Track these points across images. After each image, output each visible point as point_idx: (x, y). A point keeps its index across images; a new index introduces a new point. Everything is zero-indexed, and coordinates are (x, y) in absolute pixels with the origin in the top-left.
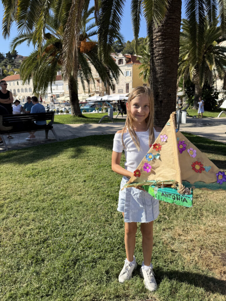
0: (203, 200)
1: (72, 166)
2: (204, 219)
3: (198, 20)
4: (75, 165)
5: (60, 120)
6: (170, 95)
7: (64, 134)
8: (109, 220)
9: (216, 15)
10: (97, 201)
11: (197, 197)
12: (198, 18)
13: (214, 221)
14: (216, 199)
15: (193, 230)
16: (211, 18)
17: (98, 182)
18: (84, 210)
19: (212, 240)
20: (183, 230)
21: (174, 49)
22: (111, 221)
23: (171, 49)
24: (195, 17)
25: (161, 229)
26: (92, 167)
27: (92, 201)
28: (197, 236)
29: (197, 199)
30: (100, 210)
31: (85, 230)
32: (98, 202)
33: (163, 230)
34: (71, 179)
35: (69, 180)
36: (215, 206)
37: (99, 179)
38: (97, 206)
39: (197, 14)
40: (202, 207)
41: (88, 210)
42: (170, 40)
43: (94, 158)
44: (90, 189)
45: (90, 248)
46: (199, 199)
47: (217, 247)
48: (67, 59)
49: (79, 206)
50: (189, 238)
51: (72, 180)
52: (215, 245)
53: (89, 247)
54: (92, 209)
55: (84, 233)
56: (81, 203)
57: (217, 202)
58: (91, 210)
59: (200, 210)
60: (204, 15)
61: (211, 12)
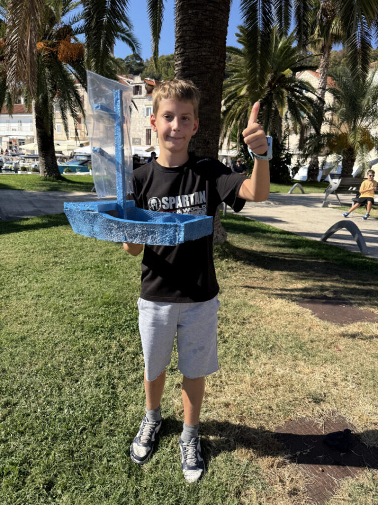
0: (254, 327)
1: (20, 267)
2: (251, 362)
3: (260, 19)
4: (27, 266)
5: (18, 183)
6: (208, 142)
7: (19, 208)
8: (74, 372)
9: (290, 16)
10: (57, 335)
11: (243, 323)
12: (260, 17)
13: (268, 367)
14: (276, 326)
15: (233, 384)
16: (283, 21)
17: (67, 298)
18: (25, 353)
19: (262, 401)
20: (213, 385)
21: (216, 60)
22: (78, 374)
23: (210, 58)
24: (256, 14)
25: (172, 385)
26: (60, 270)
27: (46, 335)
28: (237, 395)
29: (243, 325)
30: (59, 353)
31: (19, 395)
32: (58, 337)
33: (176, 387)
34: (13, 293)
35: (6, 294)
36: (273, 338)
37: (69, 293)
38: (56, 345)
39: (260, 8)
40: (251, 339)
41: (34, 354)
42: (209, 42)
43: (69, 253)
44: (47, 311)
45: (22, 433)
46: (248, 326)
47: (269, 415)
48: (16, 57)
49: (16, 347)
50: (223, 399)
51: (14, 295)
52: (267, 411)
53: (19, 432)
54: (43, 351)
55: (15, 402)
56: (23, 339)
57: (276, 331)
58: (41, 354)
59: (247, 346)
60: (271, 13)
61: (283, 10)
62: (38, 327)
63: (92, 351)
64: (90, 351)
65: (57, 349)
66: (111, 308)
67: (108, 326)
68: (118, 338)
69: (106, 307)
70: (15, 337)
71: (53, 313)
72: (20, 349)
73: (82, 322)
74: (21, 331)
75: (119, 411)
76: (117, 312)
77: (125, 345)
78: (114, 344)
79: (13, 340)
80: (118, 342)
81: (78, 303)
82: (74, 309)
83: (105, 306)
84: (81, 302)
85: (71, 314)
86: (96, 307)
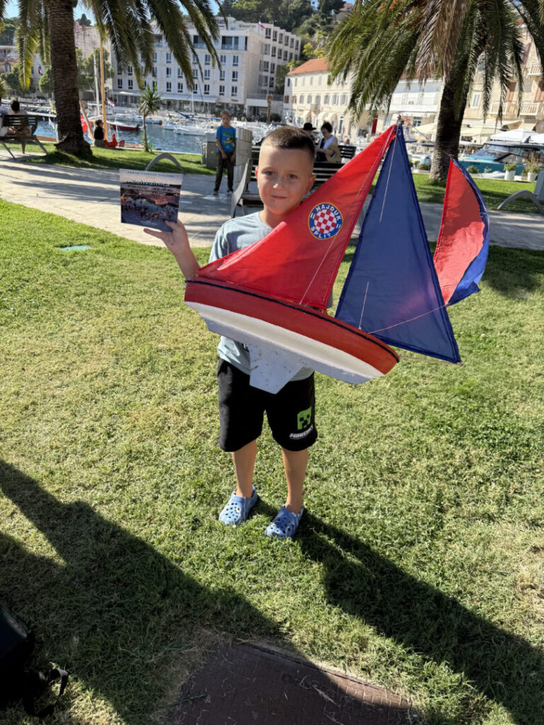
8: (397, 470)
18: (348, 424)
25: (526, 545)
32: (389, 418)
33: (531, 549)
41: (356, 429)
62: (370, 398)
63: (427, 452)
64: (425, 451)
65: (385, 434)
66: (470, 403)
67: (458, 426)
68: (467, 448)
69: (463, 399)
70: (341, 401)
71: (392, 385)
72: (343, 417)
73: (425, 409)
74: (350, 396)
75: (439, 543)
76: (478, 410)
77: (475, 461)
78: (459, 453)
79: (338, 404)
80: (466, 453)
81: (427, 381)
82: (419, 387)
83: (462, 397)
84: (431, 382)
85: (413, 393)
86: (448, 394)
